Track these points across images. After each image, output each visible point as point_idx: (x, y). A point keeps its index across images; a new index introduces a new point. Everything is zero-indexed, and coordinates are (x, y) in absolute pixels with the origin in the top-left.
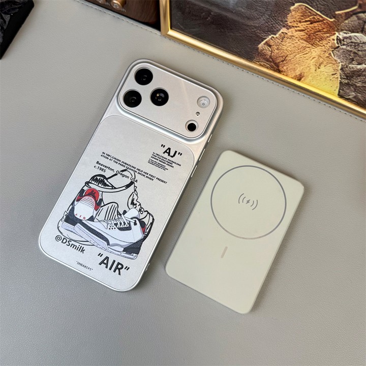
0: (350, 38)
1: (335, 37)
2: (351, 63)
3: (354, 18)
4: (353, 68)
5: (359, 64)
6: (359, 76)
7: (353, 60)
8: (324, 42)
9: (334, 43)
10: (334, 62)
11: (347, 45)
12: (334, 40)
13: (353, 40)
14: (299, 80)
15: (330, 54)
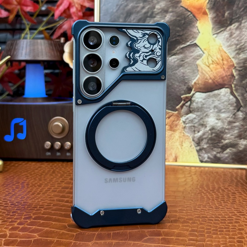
0: (187, 119)
1: (181, 121)
2: (195, 134)
3: (184, 107)
4: (197, 137)
5: (199, 132)
6: (202, 140)
7: (194, 131)
8: (178, 127)
9: (182, 125)
10: (187, 137)
11: (188, 123)
12: (181, 123)
13: (190, 119)
14: (176, 161)
15: (184, 133)
